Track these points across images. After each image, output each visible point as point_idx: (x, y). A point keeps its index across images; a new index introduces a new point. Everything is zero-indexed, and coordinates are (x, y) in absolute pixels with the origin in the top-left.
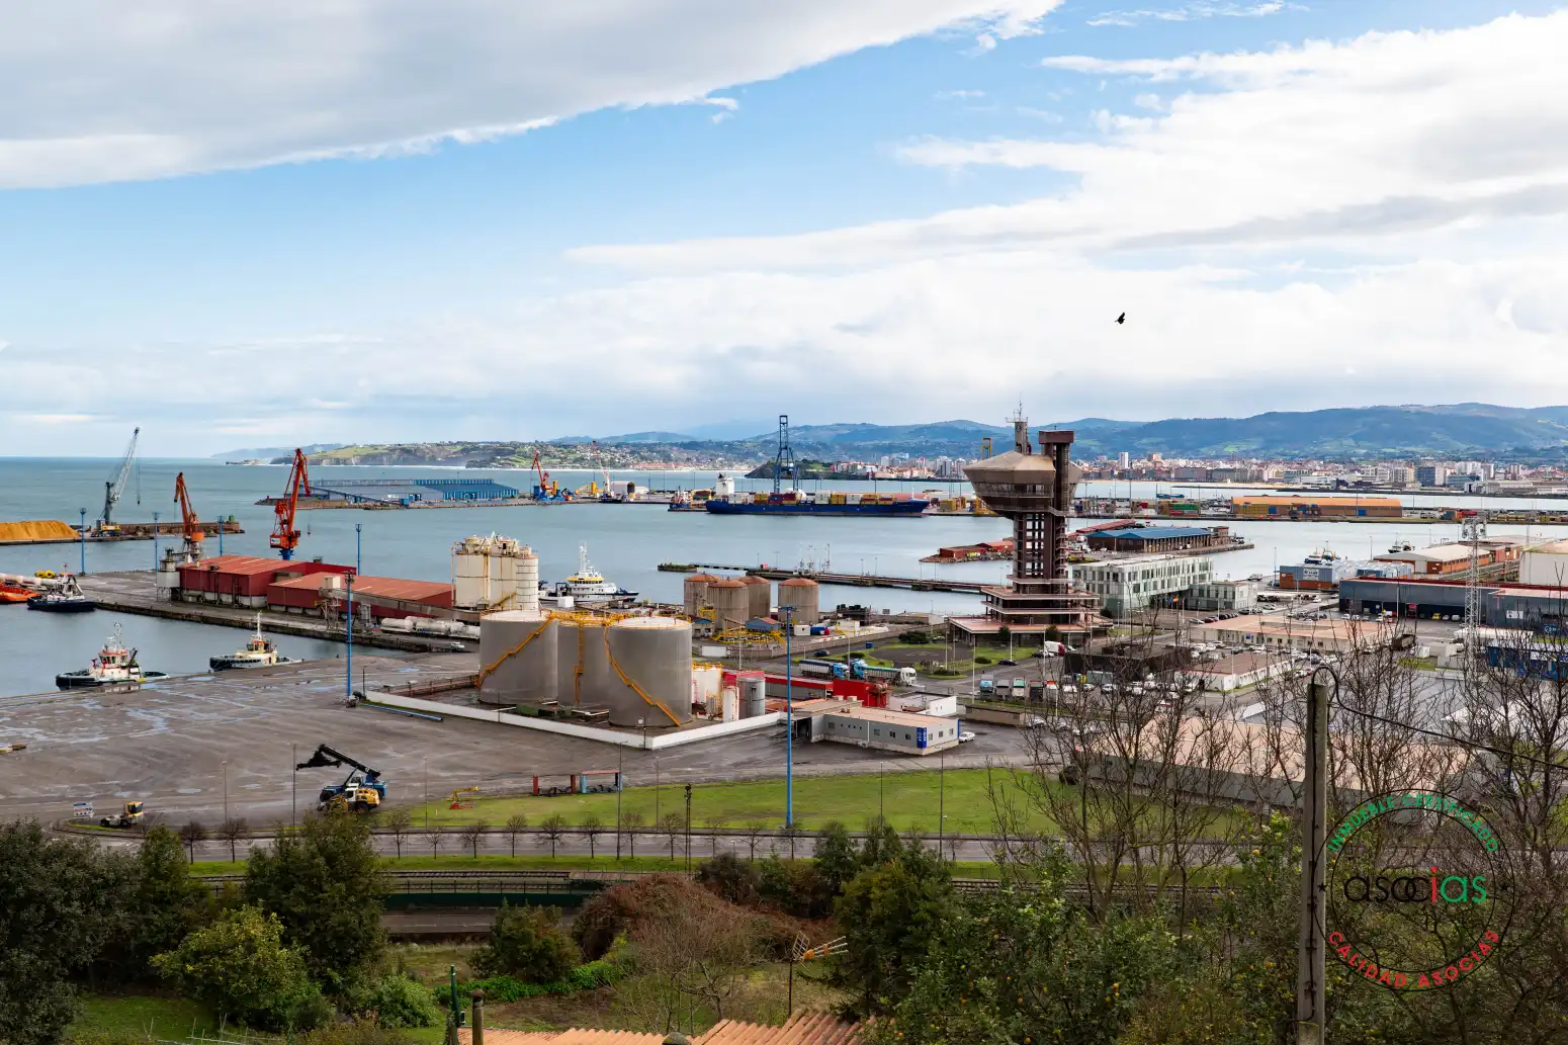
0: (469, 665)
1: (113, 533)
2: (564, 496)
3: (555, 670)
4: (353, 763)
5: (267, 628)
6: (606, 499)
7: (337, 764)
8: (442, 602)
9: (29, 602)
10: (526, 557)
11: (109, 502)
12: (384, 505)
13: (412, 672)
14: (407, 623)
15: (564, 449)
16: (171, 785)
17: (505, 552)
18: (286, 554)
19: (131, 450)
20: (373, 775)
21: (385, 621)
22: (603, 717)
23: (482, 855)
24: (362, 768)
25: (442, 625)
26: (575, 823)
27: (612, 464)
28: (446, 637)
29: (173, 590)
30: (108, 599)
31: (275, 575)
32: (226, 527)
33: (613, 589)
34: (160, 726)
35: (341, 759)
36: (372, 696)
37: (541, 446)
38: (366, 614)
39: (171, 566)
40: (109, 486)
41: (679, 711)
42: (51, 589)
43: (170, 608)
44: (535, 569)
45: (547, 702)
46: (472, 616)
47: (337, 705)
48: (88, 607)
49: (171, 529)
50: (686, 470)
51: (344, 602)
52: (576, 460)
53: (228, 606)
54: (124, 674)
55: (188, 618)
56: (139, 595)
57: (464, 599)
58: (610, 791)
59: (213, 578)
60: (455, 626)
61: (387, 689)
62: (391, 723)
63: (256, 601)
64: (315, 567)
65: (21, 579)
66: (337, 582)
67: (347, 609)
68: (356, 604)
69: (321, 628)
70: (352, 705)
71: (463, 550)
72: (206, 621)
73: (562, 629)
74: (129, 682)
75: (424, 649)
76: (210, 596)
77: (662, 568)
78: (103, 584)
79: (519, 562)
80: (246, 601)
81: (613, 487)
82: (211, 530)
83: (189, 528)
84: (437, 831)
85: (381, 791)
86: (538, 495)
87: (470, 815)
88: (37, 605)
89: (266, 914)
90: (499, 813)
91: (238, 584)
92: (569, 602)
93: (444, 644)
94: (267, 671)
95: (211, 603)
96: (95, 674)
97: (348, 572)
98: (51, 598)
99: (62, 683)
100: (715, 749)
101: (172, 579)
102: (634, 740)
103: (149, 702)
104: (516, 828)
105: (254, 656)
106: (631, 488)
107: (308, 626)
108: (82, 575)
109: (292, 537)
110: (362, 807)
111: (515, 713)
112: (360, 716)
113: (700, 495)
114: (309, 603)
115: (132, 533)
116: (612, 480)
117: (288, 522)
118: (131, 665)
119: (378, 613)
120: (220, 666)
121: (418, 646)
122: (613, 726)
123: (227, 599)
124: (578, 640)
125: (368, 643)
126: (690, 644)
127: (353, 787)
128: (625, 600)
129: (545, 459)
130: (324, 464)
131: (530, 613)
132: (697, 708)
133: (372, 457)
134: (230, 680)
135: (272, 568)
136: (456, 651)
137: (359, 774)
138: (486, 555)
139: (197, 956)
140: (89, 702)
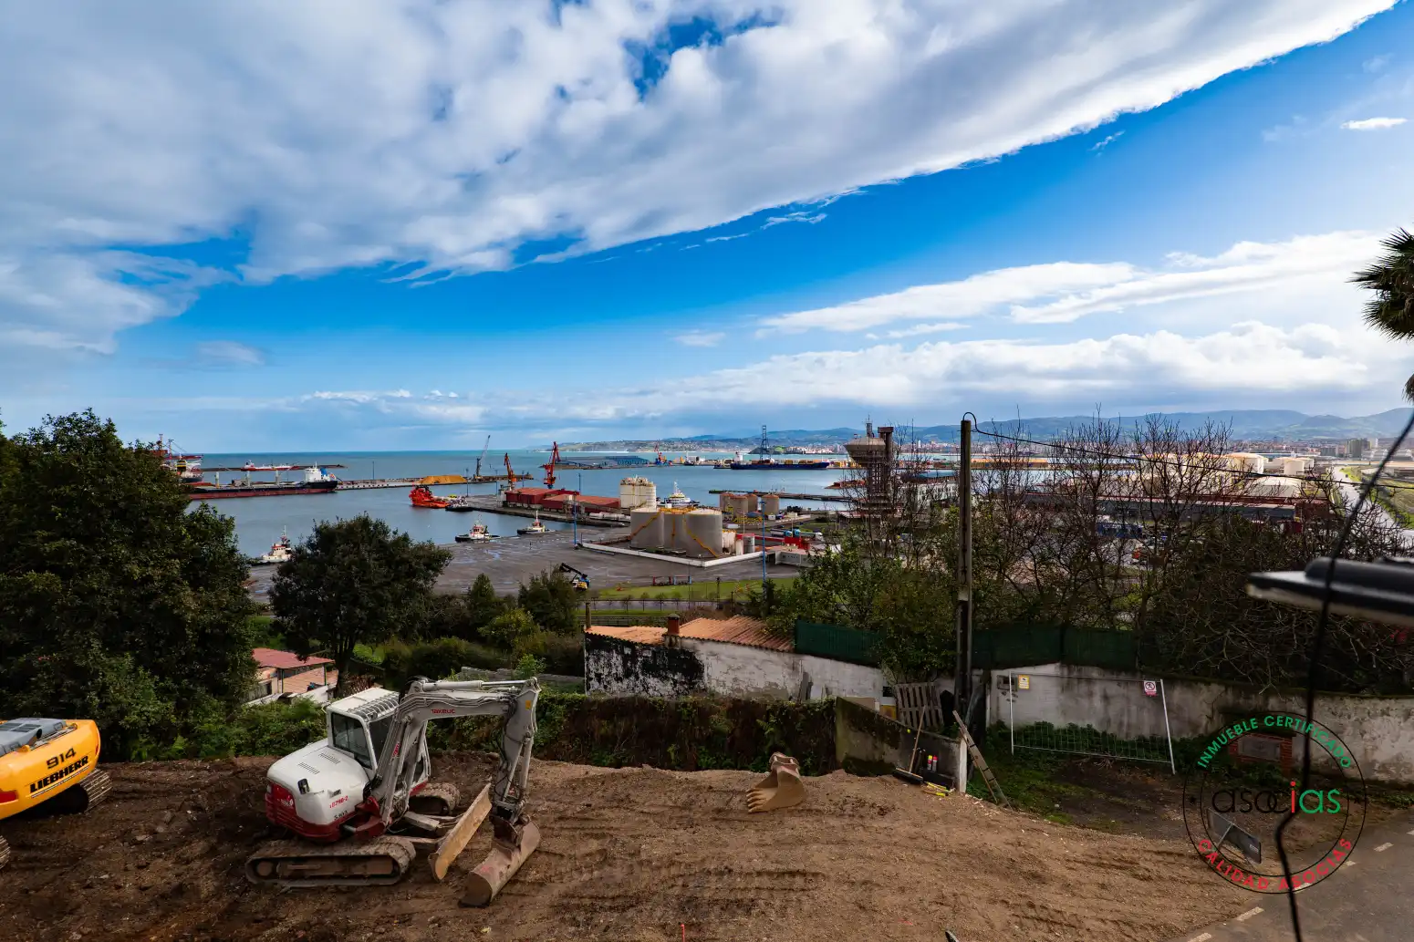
0: (626, 532)
1: (480, 480)
2: (669, 463)
3: (663, 535)
4: (576, 571)
5: (541, 518)
6: (687, 464)
7: (569, 571)
8: (615, 506)
9: (446, 507)
10: (649, 486)
11: (478, 467)
12: (592, 468)
13: (603, 535)
14: (600, 515)
15: (669, 443)
16: (501, 580)
17: (642, 484)
18: (550, 486)
19: (486, 446)
20: (584, 576)
21: (591, 514)
22: (685, 553)
23: (630, 610)
24: (580, 573)
25: (615, 516)
26: (670, 597)
27: (690, 449)
28: (617, 521)
29: (504, 502)
30: (478, 506)
31: (545, 496)
32: (527, 477)
33: (689, 500)
34: (497, 556)
35: (571, 569)
36: (585, 545)
37: (659, 442)
38: (583, 511)
39: (502, 492)
40: (478, 460)
41: (716, 550)
42: (454, 502)
43: (503, 509)
44: (655, 491)
45: (661, 547)
46: (627, 512)
47: (570, 548)
48: (470, 509)
49: (503, 478)
50: (722, 451)
51: (573, 506)
52: (674, 448)
53: (526, 509)
54: (482, 536)
55: (510, 514)
56: (490, 504)
57: (624, 504)
58: (686, 584)
59: (520, 497)
60: (621, 516)
61: (591, 542)
62: (593, 556)
63: (538, 506)
64: (562, 492)
65: (443, 498)
66: (571, 497)
67: (576, 509)
68: (578, 508)
69: (565, 517)
70: (576, 548)
71: (623, 483)
72: (516, 515)
73: (665, 515)
74: (485, 540)
75: (609, 526)
76: (519, 505)
77: (710, 492)
78: (476, 500)
79: (646, 488)
80: (533, 507)
81: (690, 459)
82: (520, 478)
83: (510, 477)
84: (611, 600)
85: (588, 584)
86: (657, 462)
87: (625, 594)
88: (449, 509)
89: (526, 612)
90: (637, 593)
91: (530, 499)
92: (669, 506)
93: (616, 524)
94: (541, 535)
95: (519, 508)
96: (471, 536)
97: (575, 494)
98: (455, 506)
99: (458, 540)
100: (732, 567)
101: (503, 497)
102: (696, 563)
103: (493, 547)
104: (644, 599)
105: (535, 529)
106: (697, 459)
107: (559, 517)
108: (467, 496)
109: (553, 480)
110: (580, 589)
111: (646, 551)
112: (580, 553)
113: (728, 462)
114: (559, 507)
115: (488, 480)
116: (689, 456)
117: (551, 473)
118: (485, 532)
119: (589, 510)
120: (521, 533)
121: (604, 524)
122: (688, 557)
123: (525, 505)
124: (673, 520)
125: (584, 524)
126: (721, 523)
127: (576, 581)
128: (695, 505)
129: (661, 448)
130: (568, 451)
131: (653, 508)
132: (725, 550)
133: (587, 447)
134: (527, 539)
135: (544, 493)
136: (621, 526)
137: (579, 576)
138: (633, 485)
139: (497, 628)
140: (469, 547)
